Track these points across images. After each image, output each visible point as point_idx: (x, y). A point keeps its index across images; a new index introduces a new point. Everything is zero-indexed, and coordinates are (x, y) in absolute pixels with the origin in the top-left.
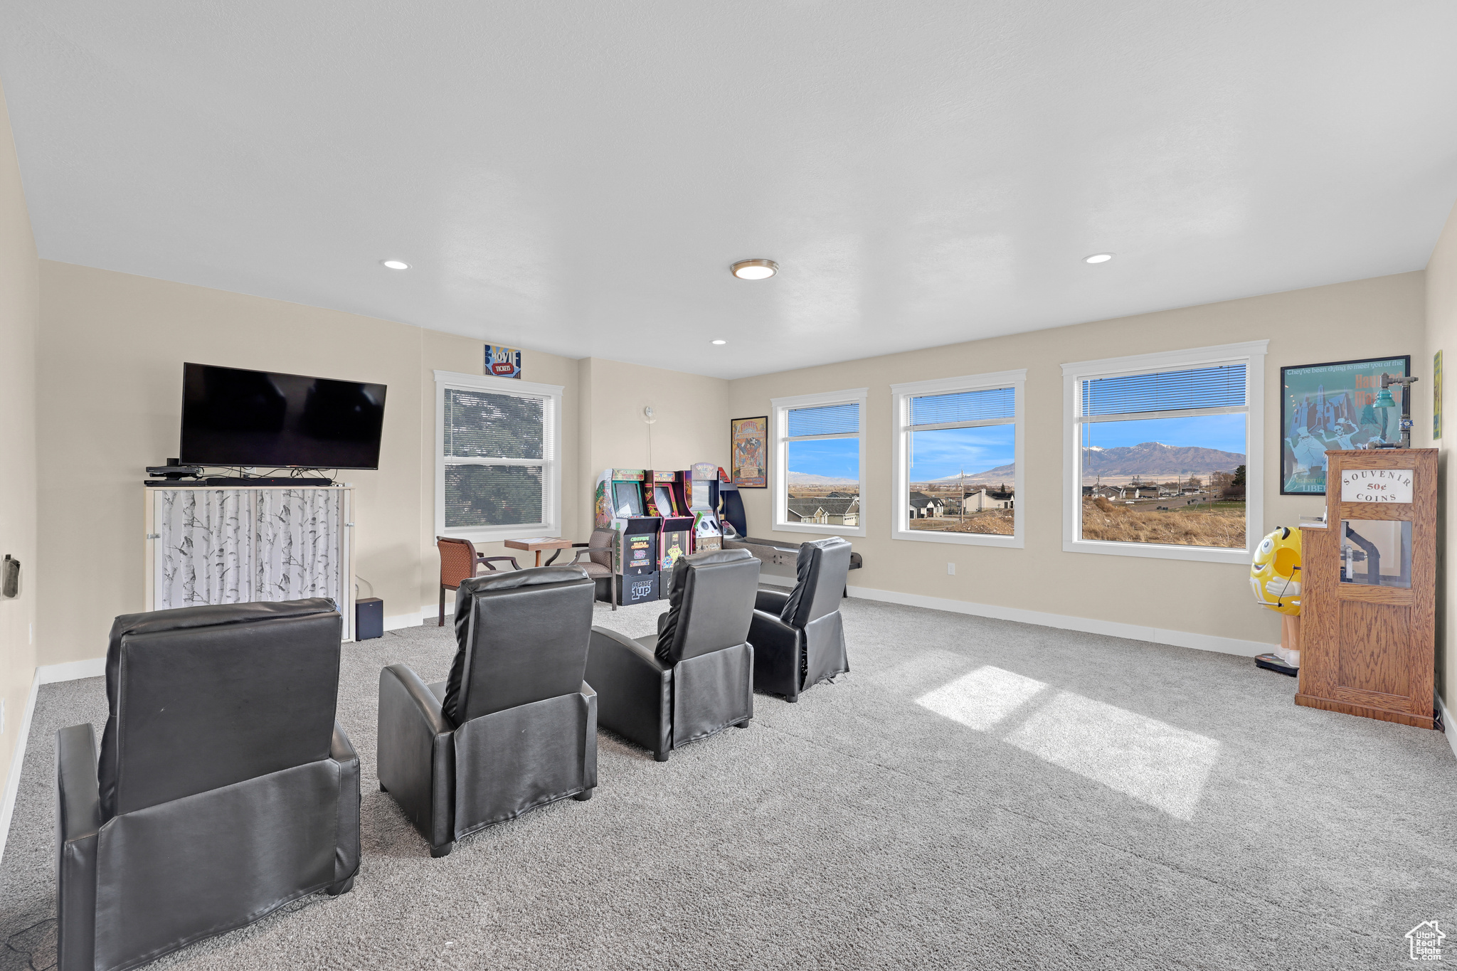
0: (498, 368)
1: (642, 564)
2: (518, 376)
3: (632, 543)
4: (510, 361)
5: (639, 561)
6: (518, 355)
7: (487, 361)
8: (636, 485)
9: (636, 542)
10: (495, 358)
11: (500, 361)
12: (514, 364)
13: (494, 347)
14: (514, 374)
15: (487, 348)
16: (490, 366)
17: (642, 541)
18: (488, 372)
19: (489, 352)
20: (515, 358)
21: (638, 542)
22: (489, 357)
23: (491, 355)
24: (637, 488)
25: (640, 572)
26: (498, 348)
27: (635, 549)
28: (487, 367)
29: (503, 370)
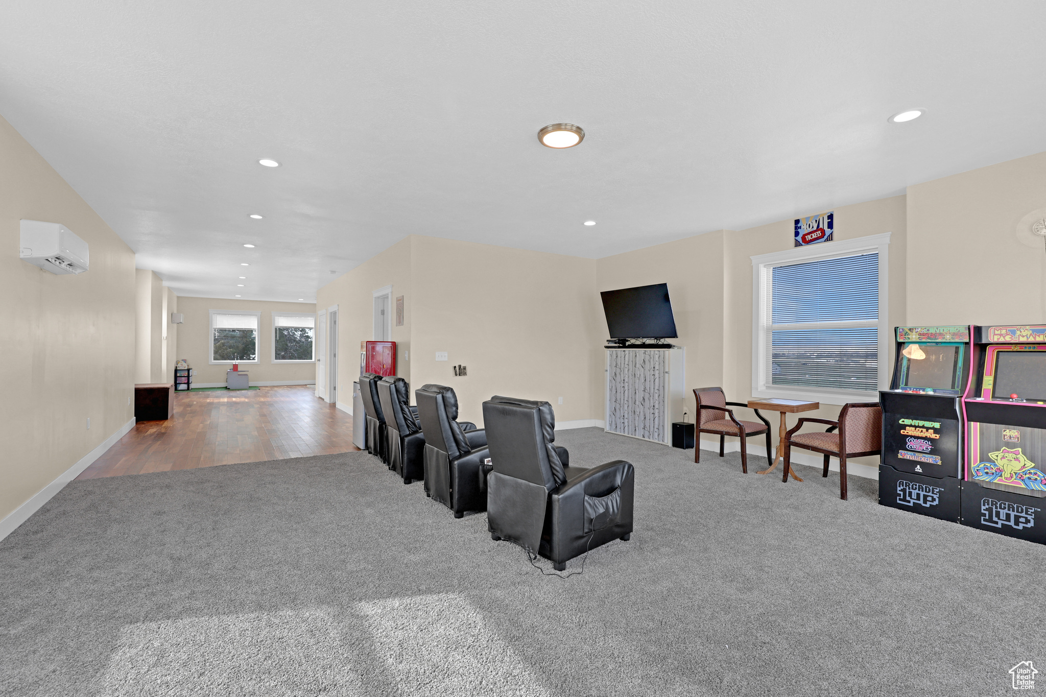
0: (809, 238)
1: (923, 460)
2: (830, 238)
3: (904, 427)
4: (821, 226)
5: (917, 454)
6: (831, 217)
7: (797, 234)
8: (957, 348)
9: (911, 426)
10: (804, 230)
11: (810, 230)
12: (826, 228)
13: (803, 219)
14: (826, 237)
15: (797, 222)
16: (799, 238)
17: (923, 427)
18: (797, 244)
19: (799, 225)
20: (826, 221)
21: (915, 427)
22: (799, 230)
23: (800, 228)
24: (957, 352)
25: (918, 469)
26: (808, 219)
27: (908, 436)
28: (796, 240)
29: (814, 237)
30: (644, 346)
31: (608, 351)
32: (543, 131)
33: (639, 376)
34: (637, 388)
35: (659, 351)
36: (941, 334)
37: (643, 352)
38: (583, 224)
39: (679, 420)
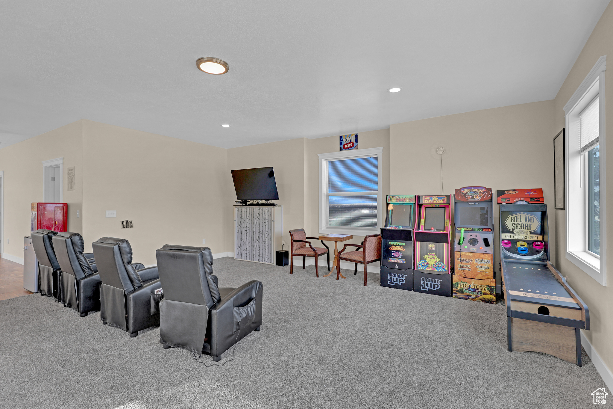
0: (346, 146)
1: (399, 262)
2: (356, 148)
3: (390, 246)
4: (352, 141)
5: (396, 259)
6: (356, 136)
7: (341, 144)
8: (411, 206)
9: (393, 245)
10: (345, 141)
11: (347, 142)
12: (354, 142)
13: (344, 136)
14: (354, 147)
15: (341, 137)
16: (342, 146)
17: (398, 245)
18: (341, 149)
19: (342, 139)
20: (355, 138)
21: (396, 245)
22: (342, 142)
23: (342, 140)
24: (411, 208)
25: (397, 266)
26: (346, 136)
27: (392, 250)
28: (341, 147)
29: (349, 146)
30: (258, 205)
31: (236, 208)
32: (200, 61)
33: (255, 224)
34: (254, 231)
35: (268, 208)
36: (405, 199)
37: (258, 208)
38: (221, 126)
39: (280, 249)
